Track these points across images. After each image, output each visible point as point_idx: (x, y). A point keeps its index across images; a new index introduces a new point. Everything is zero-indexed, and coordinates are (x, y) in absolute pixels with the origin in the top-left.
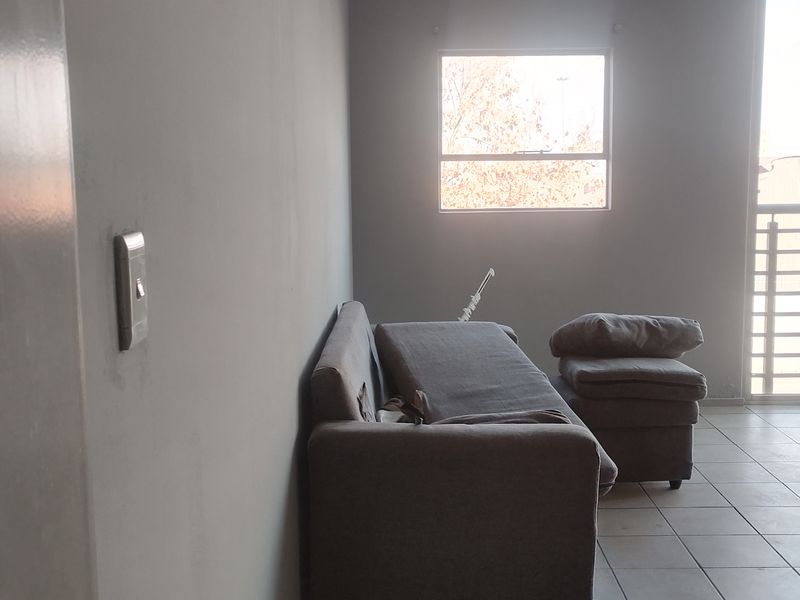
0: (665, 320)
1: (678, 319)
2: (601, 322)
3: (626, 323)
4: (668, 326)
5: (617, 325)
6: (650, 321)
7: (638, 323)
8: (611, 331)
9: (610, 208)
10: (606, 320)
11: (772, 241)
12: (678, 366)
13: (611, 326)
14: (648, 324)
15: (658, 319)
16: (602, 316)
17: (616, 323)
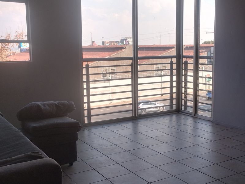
0: (61, 102)
1: (66, 101)
2: (38, 105)
3: (48, 105)
4: (63, 105)
5: (45, 106)
6: (56, 103)
7: (52, 104)
8: (43, 109)
9: (32, 61)
10: (40, 104)
11: (88, 71)
12: (69, 119)
13: (42, 107)
14: (56, 104)
15: (59, 102)
16: (38, 103)
17: (44, 105)
